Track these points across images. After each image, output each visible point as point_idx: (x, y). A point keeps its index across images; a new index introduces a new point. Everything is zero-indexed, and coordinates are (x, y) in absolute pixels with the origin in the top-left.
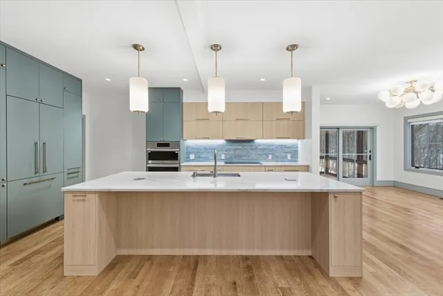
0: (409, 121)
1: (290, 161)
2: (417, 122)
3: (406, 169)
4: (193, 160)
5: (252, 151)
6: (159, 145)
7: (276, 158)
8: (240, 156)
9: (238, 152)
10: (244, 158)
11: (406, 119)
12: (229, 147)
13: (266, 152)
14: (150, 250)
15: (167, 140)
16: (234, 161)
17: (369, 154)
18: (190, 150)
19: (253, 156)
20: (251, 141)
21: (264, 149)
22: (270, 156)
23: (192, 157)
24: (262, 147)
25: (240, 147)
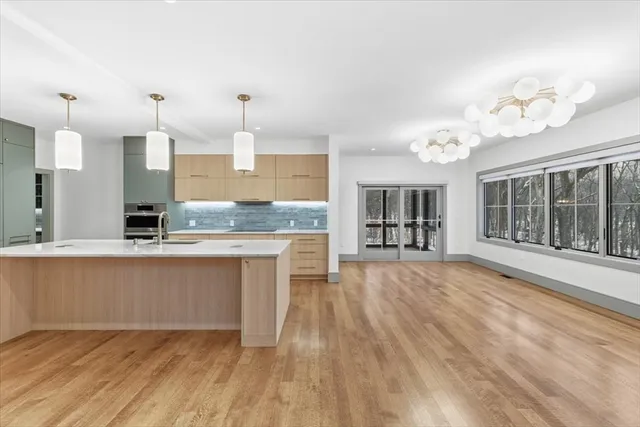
0: (481, 177)
1: (316, 228)
2: (489, 179)
3: (478, 240)
4: (193, 228)
5: (269, 217)
6: (141, 208)
7: (299, 224)
8: (253, 222)
9: (252, 218)
10: (259, 225)
11: (479, 174)
12: (240, 211)
13: (287, 217)
14: (70, 325)
15: (149, 201)
16: (246, 228)
17: (438, 220)
18: (189, 215)
19: (271, 221)
20: (268, 203)
21: (284, 214)
22: (292, 223)
23: (192, 223)
24: (281, 211)
25: (254, 211)
